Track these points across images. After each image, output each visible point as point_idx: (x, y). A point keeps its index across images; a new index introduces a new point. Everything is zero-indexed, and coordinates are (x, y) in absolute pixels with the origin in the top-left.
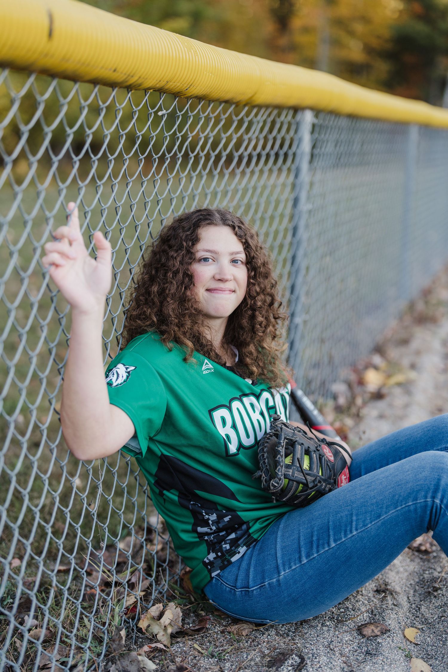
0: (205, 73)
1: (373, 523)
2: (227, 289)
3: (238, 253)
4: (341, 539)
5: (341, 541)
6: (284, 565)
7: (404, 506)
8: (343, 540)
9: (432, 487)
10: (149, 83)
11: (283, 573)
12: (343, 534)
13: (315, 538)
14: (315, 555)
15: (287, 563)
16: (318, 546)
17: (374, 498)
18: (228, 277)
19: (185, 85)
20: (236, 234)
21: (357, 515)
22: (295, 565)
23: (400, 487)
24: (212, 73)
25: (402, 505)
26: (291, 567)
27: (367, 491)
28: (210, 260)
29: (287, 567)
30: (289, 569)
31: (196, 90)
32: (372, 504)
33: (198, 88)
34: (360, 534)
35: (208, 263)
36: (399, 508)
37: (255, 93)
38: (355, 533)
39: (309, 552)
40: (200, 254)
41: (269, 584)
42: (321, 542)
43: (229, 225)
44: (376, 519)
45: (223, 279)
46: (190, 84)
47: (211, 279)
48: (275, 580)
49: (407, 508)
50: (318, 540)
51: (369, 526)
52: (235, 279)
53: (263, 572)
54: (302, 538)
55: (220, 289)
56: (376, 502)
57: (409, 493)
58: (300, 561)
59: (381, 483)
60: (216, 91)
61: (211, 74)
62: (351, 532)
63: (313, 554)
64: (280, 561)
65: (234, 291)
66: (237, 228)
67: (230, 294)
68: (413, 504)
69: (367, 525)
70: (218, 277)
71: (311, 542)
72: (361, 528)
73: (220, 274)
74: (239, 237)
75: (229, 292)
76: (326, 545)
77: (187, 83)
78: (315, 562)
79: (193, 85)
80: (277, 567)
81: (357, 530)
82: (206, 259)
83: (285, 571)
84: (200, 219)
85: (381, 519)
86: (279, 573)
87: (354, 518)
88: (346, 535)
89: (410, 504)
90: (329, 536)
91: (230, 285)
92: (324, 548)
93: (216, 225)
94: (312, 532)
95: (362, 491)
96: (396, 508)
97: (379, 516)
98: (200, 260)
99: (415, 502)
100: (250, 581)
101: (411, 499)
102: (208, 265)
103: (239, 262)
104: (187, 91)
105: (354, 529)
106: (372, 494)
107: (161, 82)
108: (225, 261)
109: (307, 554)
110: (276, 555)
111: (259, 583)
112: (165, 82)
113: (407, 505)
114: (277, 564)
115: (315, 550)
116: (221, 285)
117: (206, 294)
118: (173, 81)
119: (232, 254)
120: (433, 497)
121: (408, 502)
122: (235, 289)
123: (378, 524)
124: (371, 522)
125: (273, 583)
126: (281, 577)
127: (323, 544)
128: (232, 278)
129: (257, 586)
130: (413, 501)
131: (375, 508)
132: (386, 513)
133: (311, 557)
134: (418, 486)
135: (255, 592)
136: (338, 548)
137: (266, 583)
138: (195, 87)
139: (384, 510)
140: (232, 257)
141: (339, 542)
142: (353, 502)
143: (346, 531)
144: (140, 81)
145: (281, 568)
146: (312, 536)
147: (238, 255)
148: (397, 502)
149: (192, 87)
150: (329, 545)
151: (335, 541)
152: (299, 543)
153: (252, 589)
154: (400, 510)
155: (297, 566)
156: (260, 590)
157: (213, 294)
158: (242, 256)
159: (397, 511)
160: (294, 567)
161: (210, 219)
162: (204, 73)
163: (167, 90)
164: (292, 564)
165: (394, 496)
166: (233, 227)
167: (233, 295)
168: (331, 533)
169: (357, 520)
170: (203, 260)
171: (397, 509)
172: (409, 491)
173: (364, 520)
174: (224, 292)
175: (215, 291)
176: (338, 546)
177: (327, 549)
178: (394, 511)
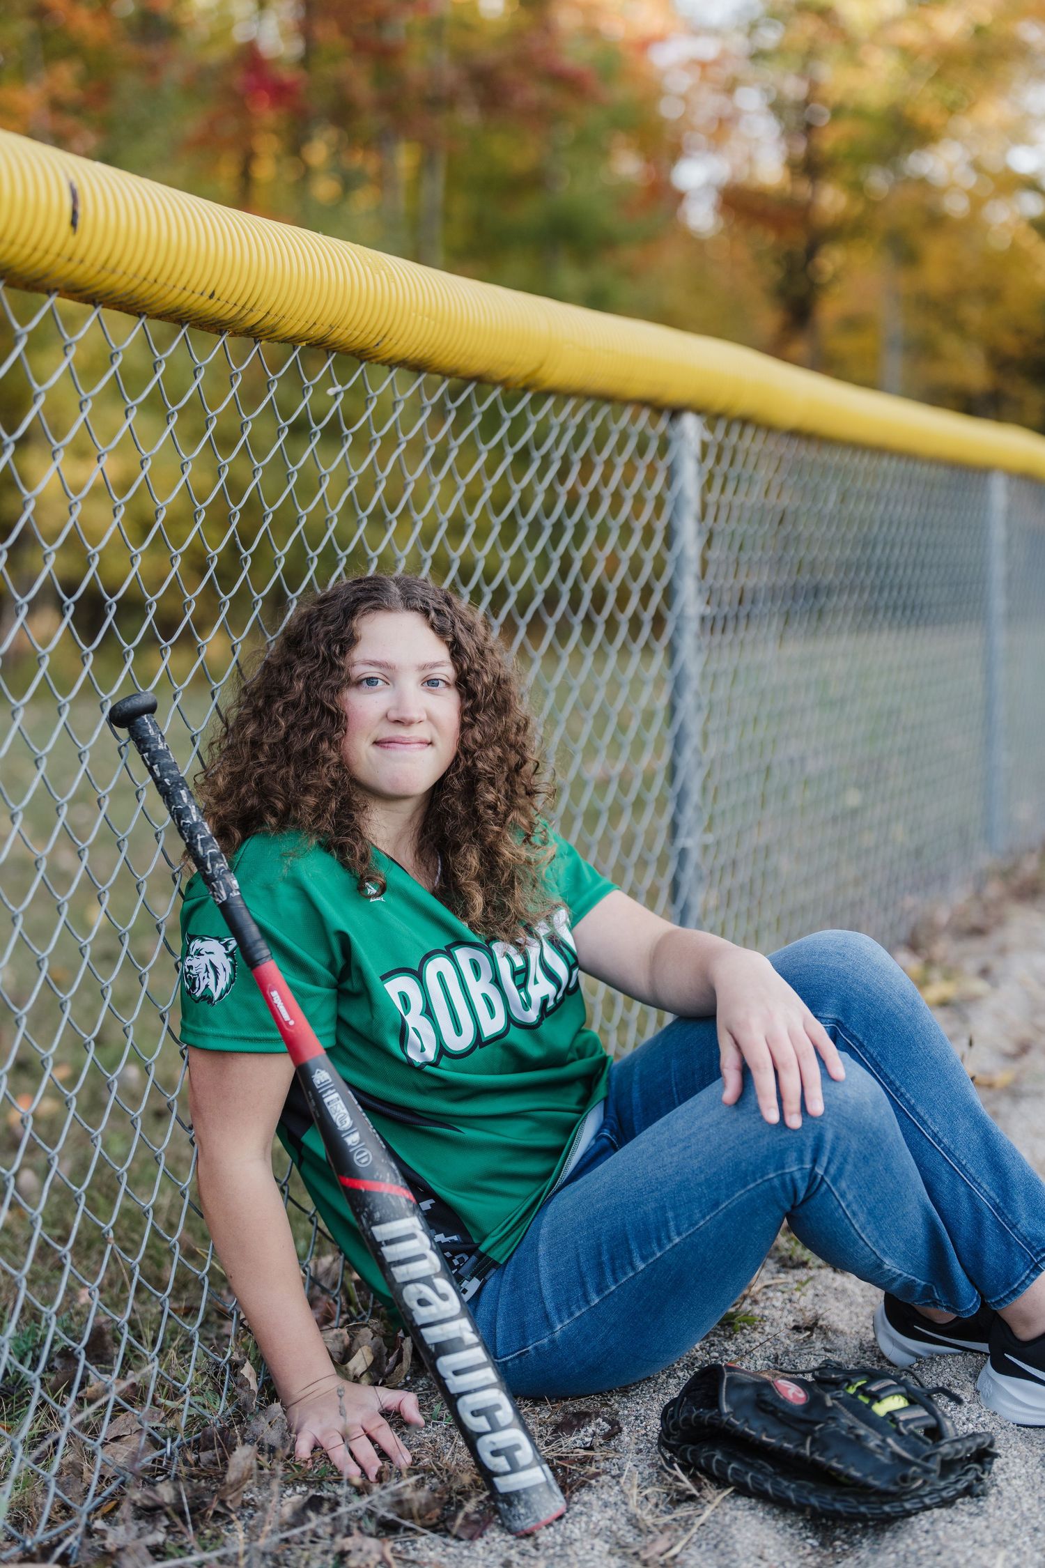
0: (414, 315)
1: (708, 1218)
2: (413, 740)
3: (435, 665)
4: (654, 1254)
5: (655, 1258)
6: (559, 1311)
7: (759, 1181)
8: (659, 1255)
9: (810, 1142)
10: (292, 326)
11: (559, 1327)
12: (654, 1245)
13: (605, 1258)
14: (613, 1288)
15: (564, 1307)
16: (614, 1272)
17: (701, 1172)
18: (415, 714)
19: (372, 336)
20: (432, 626)
21: (674, 1208)
22: (580, 1309)
23: (746, 1145)
24: (429, 316)
25: (755, 1180)
26: (571, 1314)
27: (684, 1159)
28: (380, 683)
29: (564, 1314)
30: (569, 1318)
31: (397, 347)
32: (699, 1185)
33: (401, 343)
34: (688, 1240)
35: (375, 687)
36: (752, 1186)
37: (541, 366)
38: (677, 1240)
39: (600, 1284)
40: (359, 671)
41: (536, 1348)
42: (618, 1263)
43: (416, 609)
44: (712, 1210)
45: (404, 719)
46: (383, 333)
47: (381, 719)
48: (546, 1340)
49: (767, 1184)
50: (612, 1259)
51: (702, 1223)
52: (430, 719)
53: (522, 1326)
54: (582, 1259)
55: (400, 740)
56: (706, 1180)
57: (767, 1157)
58: (588, 1302)
59: (708, 1139)
60: (445, 353)
61: (426, 319)
62: (670, 1239)
63: (607, 1287)
64: (550, 1306)
65: (431, 743)
66: (433, 614)
67: (421, 749)
68: (777, 1176)
69: (697, 1223)
70: (394, 715)
71: (600, 1265)
72: (687, 1229)
73: (397, 709)
74: (440, 632)
75: (419, 745)
76: (628, 1268)
77: (376, 331)
78: (616, 1300)
79: (389, 336)
80: (546, 1316)
81: (679, 1234)
82: (371, 681)
83: (562, 1321)
84: (358, 599)
85: (720, 1208)
86: (551, 1327)
87: (670, 1214)
88: (661, 1247)
89: (771, 1176)
90: (630, 1252)
91: (421, 732)
92: (625, 1274)
93: (389, 609)
94: (599, 1246)
95: (675, 1159)
96: (744, 1186)
97: (717, 1204)
98: (358, 683)
99: (780, 1172)
100: (498, 1345)
101: (771, 1168)
102: (375, 692)
103: (441, 684)
104: (378, 348)
105: (673, 1234)
106: (695, 1163)
107: (317, 326)
108: (410, 684)
109: (598, 1286)
110: (541, 1292)
111: (516, 1348)
112: (326, 326)
113: (766, 1178)
114: (545, 1312)
115: (609, 1278)
116: (401, 732)
117: (374, 752)
118: (344, 325)
119: (423, 667)
120: (815, 1161)
121: (768, 1174)
122: (432, 738)
123: (718, 1217)
124: (704, 1217)
125: (543, 1346)
126: (558, 1334)
127: (623, 1267)
128: (424, 717)
129: (512, 1353)
130: (776, 1170)
131: (705, 1191)
132: (728, 1197)
133: (606, 1293)
134: (782, 1143)
135: (510, 1364)
136: (653, 1269)
137: (530, 1348)
138: (394, 341)
139: (724, 1192)
140: (425, 673)
141: (651, 1261)
142: (661, 1183)
143: (659, 1240)
144: (270, 321)
145: (555, 1318)
146: (600, 1254)
147: (437, 670)
148: (746, 1176)
149: (387, 340)
150: (634, 1268)
151: (644, 1259)
152: (579, 1267)
153: (504, 1360)
154: (753, 1188)
155: (583, 1310)
156: (521, 1362)
157: (387, 752)
158: (447, 671)
159: (749, 1191)
160: (577, 1314)
161: (376, 599)
162: (410, 315)
163: (334, 343)
164: (574, 1307)
165: (737, 1164)
166: (426, 612)
167: (428, 754)
168: (633, 1246)
169: (676, 1217)
170: (365, 682)
171: (749, 1187)
172: (766, 1153)
173: (690, 1216)
174: (408, 746)
175: (391, 745)
176: (651, 1267)
177: (631, 1274)
178: (743, 1191)
